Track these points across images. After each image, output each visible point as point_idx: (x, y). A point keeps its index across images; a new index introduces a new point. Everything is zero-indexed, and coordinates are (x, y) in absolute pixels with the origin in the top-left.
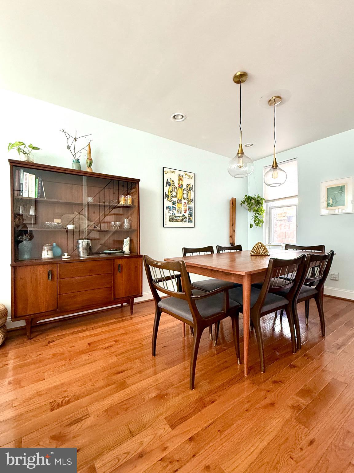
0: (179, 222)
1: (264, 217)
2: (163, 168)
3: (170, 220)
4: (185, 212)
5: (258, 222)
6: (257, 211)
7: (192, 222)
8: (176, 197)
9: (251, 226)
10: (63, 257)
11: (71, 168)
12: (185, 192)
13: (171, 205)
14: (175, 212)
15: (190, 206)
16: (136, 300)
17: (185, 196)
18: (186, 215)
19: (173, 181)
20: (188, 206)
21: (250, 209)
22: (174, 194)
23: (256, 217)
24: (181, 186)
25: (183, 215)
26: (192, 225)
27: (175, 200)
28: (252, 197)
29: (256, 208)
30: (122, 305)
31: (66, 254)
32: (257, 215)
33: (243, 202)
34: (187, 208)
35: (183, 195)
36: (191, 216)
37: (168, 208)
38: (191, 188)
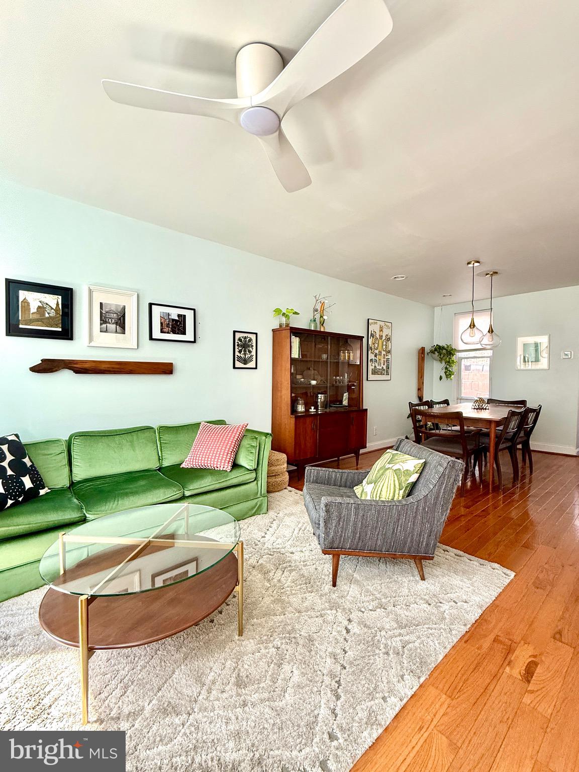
0: (379, 374)
1: (454, 368)
2: (368, 319)
3: (372, 374)
4: (384, 365)
5: (448, 374)
6: (449, 362)
7: (389, 374)
8: (377, 349)
9: (441, 378)
10: (310, 410)
11: (308, 328)
12: (384, 343)
13: (374, 358)
14: (377, 365)
15: (387, 357)
16: (362, 451)
17: (384, 347)
18: (385, 368)
19: (375, 332)
20: (386, 357)
21: (441, 360)
22: (376, 345)
23: (446, 368)
24: (381, 337)
25: (383, 368)
26: (388, 377)
27: (377, 351)
28: (443, 347)
29: (448, 360)
30: (339, 458)
31: (313, 408)
32: (448, 366)
33: (432, 352)
34: (385, 360)
35: (382, 347)
36: (389, 368)
37: (371, 360)
38: (388, 339)
